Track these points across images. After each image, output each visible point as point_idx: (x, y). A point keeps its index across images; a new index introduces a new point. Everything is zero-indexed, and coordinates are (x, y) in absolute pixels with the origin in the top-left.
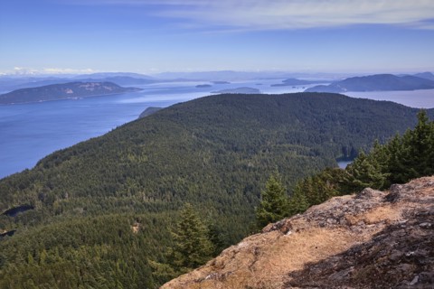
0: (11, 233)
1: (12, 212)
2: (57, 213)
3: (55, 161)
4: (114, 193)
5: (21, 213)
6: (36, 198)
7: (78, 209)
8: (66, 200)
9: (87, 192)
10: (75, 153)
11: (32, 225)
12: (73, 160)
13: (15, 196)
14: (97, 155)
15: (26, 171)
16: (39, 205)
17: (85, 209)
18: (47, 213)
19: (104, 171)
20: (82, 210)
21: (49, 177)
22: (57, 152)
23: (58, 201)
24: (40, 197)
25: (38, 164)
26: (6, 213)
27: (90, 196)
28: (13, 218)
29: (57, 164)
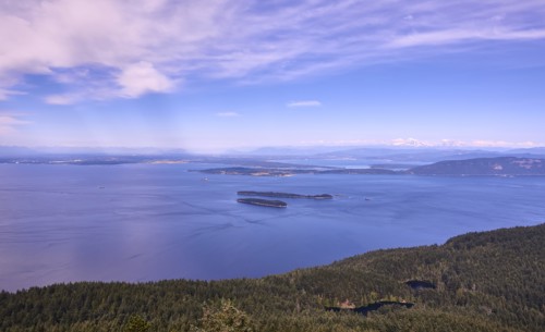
0: (409, 306)
1: (414, 284)
2: (459, 303)
3: (467, 243)
4: (540, 306)
5: (421, 288)
6: (439, 278)
7: (485, 307)
8: (473, 293)
9: (501, 292)
10: (493, 240)
11: (430, 305)
12: (488, 248)
13: (420, 268)
14: (521, 249)
15: (435, 247)
16: (441, 286)
17: (494, 311)
18: (449, 299)
19: (529, 273)
20: (490, 312)
21: (457, 260)
22: (473, 234)
23: (462, 290)
24: (444, 278)
25: (448, 242)
26: (409, 283)
27: (504, 298)
28: (413, 291)
29: (469, 247)
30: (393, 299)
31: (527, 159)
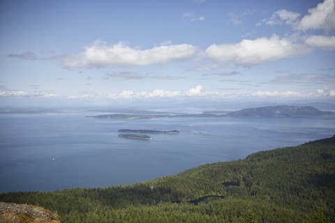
0: (222, 197)
1: (226, 184)
2: (252, 194)
3: (258, 158)
4: (298, 193)
5: (231, 187)
6: (241, 180)
7: (266, 196)
8: (260, 188)
9: (276, 186)
10: (272, 156)
11: (235, 196)
12: (270, 161)
13: (230, 174)
14: (289, 161)
15: (239, 161)
16: (242, 185)
17: (272, 198)
18: (246, 192)
19: (292, 174)
20: (269, 198)
21: (252, 168)
22: (261, 152)
23: (254, 186)
24: (244, 179)
25: (247, 158)
26: (223, 184)
27: (277, 189)
28: (226, 188)
29: (259, 160)
30: (214, 194)
31: (294, 107)
